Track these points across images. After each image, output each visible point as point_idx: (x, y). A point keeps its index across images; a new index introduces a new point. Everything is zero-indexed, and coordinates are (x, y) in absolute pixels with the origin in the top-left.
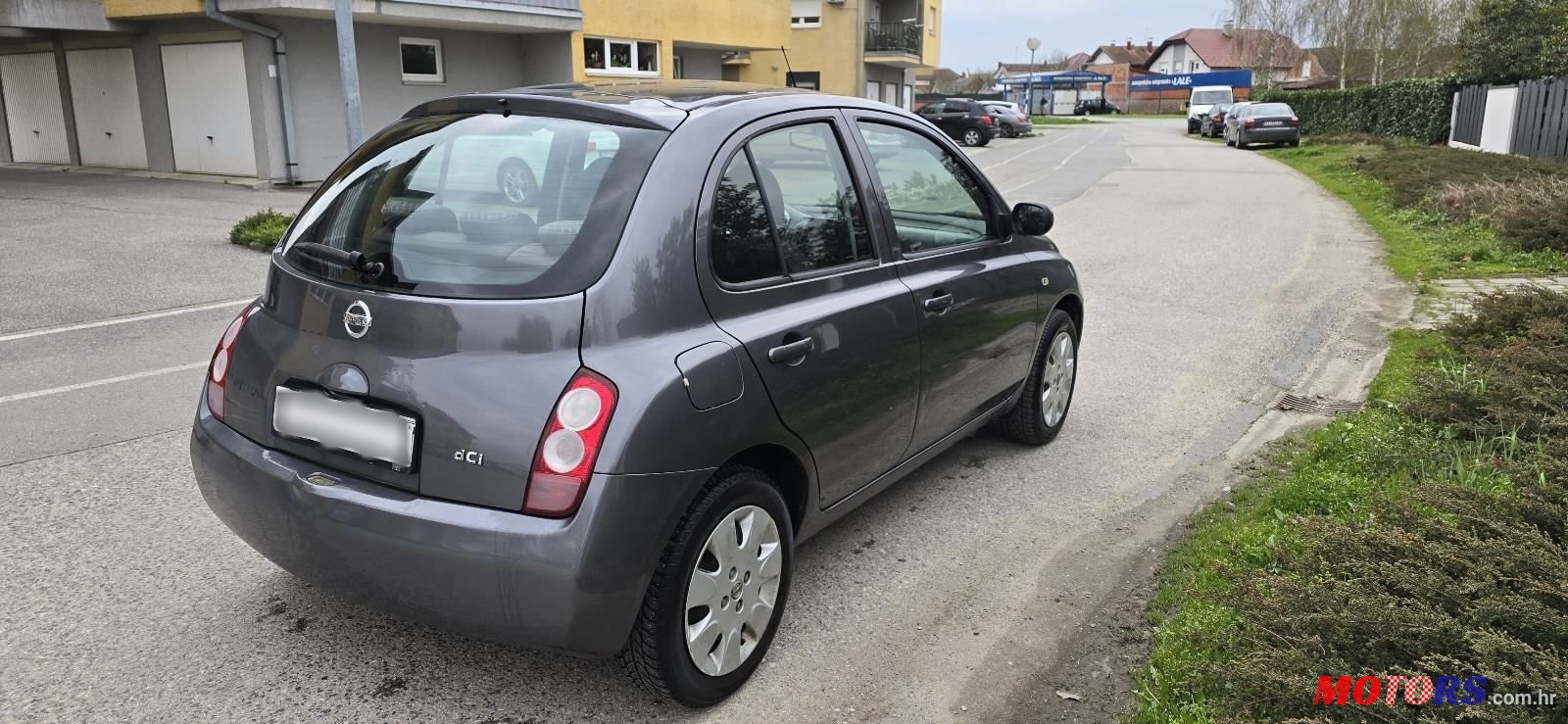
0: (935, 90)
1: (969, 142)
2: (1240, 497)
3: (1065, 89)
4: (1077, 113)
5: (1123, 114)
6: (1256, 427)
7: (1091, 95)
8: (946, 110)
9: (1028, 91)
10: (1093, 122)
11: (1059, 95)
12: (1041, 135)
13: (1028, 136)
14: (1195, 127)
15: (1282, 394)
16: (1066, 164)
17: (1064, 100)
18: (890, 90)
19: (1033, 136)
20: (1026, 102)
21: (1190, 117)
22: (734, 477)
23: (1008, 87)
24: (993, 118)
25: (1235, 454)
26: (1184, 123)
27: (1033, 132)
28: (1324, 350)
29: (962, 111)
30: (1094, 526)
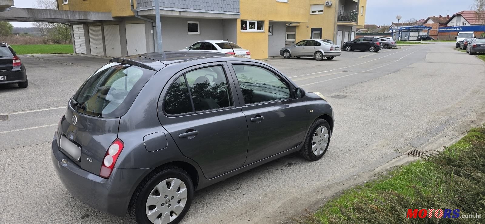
0: (369, 32)
1: (371, 51)
2: (368, 185)
3: (414, 32)
4: (418, 40)
5: (435, 40)
6: (394, 160)
7: (423, 34)
8: (364, 40)
9: (400, 32)
10: (422, 43)
11: (412, 34)
12: (400, 48)
13: (395, 48)
14: (458, 46)
15: (413, 149)
16: (401, 59)
17: (414, 36)
18: (347, 34)
19: (397, 48)
20: (400, 36)
21: (457, 42)
22: (166, 170)
23: (394, 31)
24: (380, 43)
25: (377, 170)
26: (454, 44)
27: (397, 47)
28: (441, 134)
29: (369, 40)
30: (312, 189)
